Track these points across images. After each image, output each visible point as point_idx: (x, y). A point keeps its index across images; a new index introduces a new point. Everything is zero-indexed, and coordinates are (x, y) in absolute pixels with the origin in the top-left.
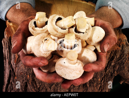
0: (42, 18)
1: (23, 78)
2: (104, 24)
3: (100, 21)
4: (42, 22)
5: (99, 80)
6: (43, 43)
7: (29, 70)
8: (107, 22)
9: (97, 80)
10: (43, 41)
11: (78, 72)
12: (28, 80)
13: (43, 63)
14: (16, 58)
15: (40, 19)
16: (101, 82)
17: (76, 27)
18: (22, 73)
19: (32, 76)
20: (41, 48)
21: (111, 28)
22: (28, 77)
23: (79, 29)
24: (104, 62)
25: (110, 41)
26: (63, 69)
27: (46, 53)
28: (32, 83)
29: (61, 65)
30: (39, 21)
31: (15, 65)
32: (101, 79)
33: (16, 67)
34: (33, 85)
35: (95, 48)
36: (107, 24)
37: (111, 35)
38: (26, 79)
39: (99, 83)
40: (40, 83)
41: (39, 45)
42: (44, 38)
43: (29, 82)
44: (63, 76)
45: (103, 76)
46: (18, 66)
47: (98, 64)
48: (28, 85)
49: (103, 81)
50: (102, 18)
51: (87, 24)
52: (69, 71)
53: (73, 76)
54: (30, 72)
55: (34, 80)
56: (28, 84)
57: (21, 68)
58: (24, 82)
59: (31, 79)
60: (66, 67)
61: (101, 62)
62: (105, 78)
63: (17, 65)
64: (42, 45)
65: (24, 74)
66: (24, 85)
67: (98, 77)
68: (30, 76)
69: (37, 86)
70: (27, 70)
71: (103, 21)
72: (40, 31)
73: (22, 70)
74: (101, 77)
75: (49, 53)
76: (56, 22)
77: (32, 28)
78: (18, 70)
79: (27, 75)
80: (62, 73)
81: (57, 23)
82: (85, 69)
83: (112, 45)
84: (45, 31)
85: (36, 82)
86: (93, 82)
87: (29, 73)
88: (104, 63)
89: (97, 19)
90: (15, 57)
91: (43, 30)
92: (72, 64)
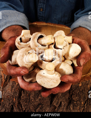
0: (27, 35)
1: (9, 101)
2: (81, 42)
3: (78, 40)
4: (26, 38)
5: (82, 103)
6: (26, 55)
7: (15, 93)
8: (83, 40)
9: (80, 103)
10: (27, 53)
11: (55, 81)
12: (14, 103)
13: (24, 72)
14: (3, 82)
15: (25, 35)
16: (84, 105)
17: (55, 44)
18: (9, 97)
19: (18, 100)
20: (24, 59)
21: (87, 45)
22: (15, 100)
23: (58, 45)
24: (80, 74)
25: (86, 57)
26: (42, 78)
27: (28, 64)
28: (18, 106)
29: (41, 75)
30: (23, 37)
31: (2, 88)
32: (84, 102)
33: (3, 90)
34: (19, 108)
35: (72, 63)
36: (83, 42)
37: (87, 51)
38: (12, 102)
39: (83, 106)
40: (25, 106)
41: (23, 56)
42: (28, 51)
43: (15, 105)
44: (42, 85)
45: (86, 100)
46: (5, 90)
47: (73, 76)
48: (14, 108)
49: (86, 104)
50: (80, 37)
51: (65, 42)
52: (47, 80)
53: (51, 84)
54: (16, 95)
55: (20, 103)
56: (14, 106)
57: (8, 91)
58: (10, 105)
59: (17, 102)
60: (45, 77)
61: (77, 75)
62: (88, 101)
63: (4, 88)
64: (25, 57)
65: (11, 97)
66: (10, 107)
67: (81, 100)
68: (16, 99)
69: (22, 109)
70: (13, 94)
71: (80, 39)
72: (24, 45)
73: (8, 93)
74: (84, 100)
75: (31, 64)
76: (38, 39)
77: (18, 43)
78: (5, 94)
79: (13, 98)
80: (41, 81)
81: (39, 41)
82: (62, 79)
83: (87, 60)
84: (28, 46)
85: (21, 105)
86: (76, 105)
87: (15, 97)
88: (79, 76)
89: (74, 38)
90: (2, 80)
91: (27, 45)
92: (50, 74)
